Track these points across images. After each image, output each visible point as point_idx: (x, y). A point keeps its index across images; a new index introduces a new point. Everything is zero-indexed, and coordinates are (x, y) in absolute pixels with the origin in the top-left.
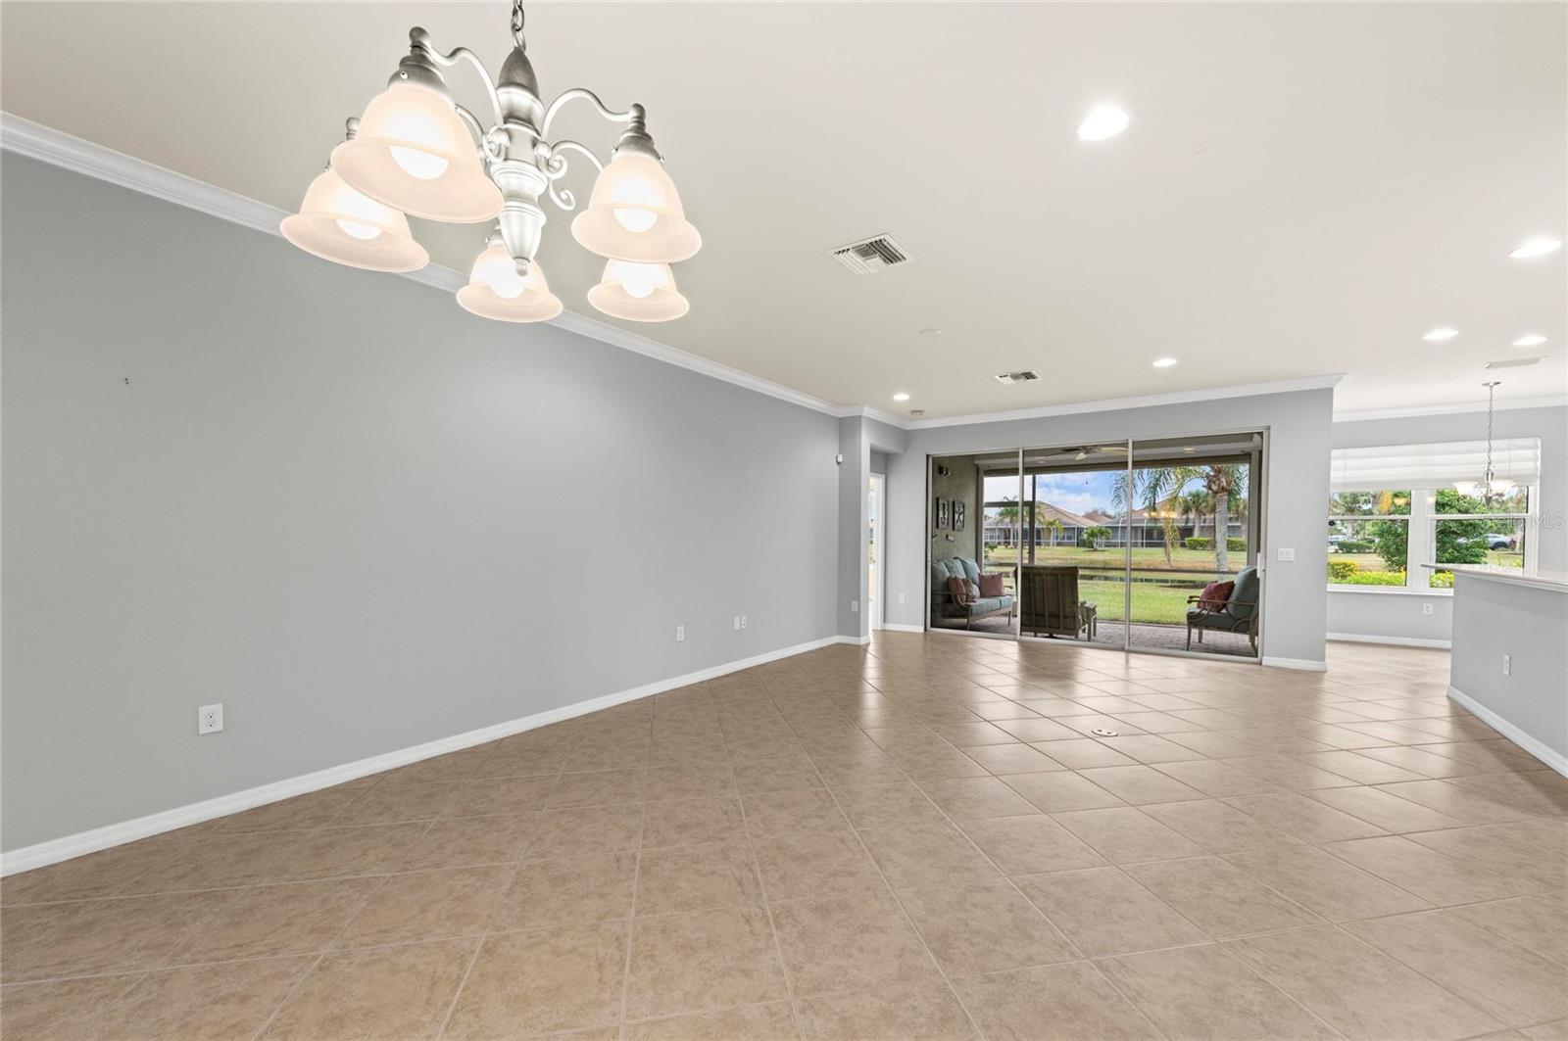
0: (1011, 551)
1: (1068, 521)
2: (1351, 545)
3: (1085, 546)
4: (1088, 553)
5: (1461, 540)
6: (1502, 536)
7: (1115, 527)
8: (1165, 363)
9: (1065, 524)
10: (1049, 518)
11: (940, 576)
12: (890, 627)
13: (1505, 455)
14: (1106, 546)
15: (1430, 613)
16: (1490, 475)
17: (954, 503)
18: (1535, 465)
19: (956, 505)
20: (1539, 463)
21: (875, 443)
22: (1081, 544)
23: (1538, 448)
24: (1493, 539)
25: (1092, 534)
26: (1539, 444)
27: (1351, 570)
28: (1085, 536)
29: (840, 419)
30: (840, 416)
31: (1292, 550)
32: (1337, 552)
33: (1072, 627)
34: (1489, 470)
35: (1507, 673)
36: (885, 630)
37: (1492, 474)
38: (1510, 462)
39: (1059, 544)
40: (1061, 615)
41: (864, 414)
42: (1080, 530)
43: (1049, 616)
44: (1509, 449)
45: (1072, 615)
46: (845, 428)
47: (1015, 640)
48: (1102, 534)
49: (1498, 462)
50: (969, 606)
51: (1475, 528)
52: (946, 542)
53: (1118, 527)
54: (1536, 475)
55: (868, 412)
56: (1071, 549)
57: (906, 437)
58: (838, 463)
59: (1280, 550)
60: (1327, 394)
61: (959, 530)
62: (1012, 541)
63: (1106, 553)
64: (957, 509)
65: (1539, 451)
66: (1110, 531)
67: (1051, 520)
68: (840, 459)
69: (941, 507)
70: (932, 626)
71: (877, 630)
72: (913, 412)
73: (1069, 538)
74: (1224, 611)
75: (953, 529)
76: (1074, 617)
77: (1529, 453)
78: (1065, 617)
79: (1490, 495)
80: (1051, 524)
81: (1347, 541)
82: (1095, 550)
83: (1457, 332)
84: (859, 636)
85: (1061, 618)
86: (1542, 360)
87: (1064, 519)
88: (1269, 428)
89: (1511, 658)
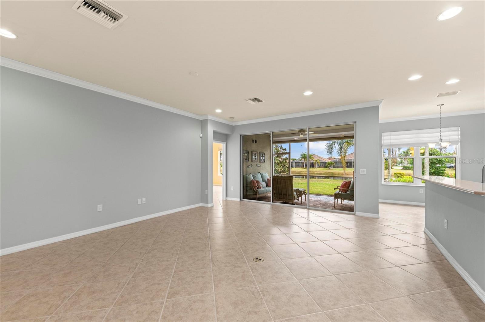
0: (304, 169)
1: (322, 160)
2: (407, 167)
3: (327, 168)
4: (328, 170)
5: (438, 165)
6: (452, 164)
7: (336, 162)
8: (308, 93)
9: (321, 161)
10: (316, 159)
11: (248, 180)
12: (229, 199)
13: (447, 133)
14: (333, 168)
15: (422, 193)
16: (441, 140)
17: (260, 153)
18: (458, 137)
19: (261, 154)
20: (460, 136)
21: (215, 129)
22: (326, 167)
23: (459, 131)
24: (448, 165)
25: (329, 164)
26: (460, 129)
27: (403, 175)
28: (327, 165)
29: (201, 120)
30: (201, 119)
31: (365, 170)
32: (402, 169)
33: (291, 199)
34: (440, 138)
35: (446, 228)
36: (227, 200)
37: (442, 140)
38: (449, 136)
39: (319, 167)
40: (287, 195)
41: (209, 118)
42: (325, 163)
43: (283, 195)
44: (449, 131)
45: (291, 194)
46: (203, 124)
47: (270, 204)
48: (332, 164)
49: (445, 136)
50: (258, 191)
51: (442, 161)
52: (257, 167)
53: (337, 162)
54: (459, 141)
55: (210, 117)
56: (323, 168)
57: (233, 128)
58: (201, 137)
59: (361, 170)
60: (376, 108)
61: (263, 163)
62: (304, 166)
63: (333, 170)
64: (261, 155)
65: (460, 132)
66: (334, 163)
67: (316, 160)
68: (201, 136)
69: (253, 154)
70: (243, 198)
71: (224, 200)
72: (230, 118)
73: (322, 165)
74: (348, 192)
75: (260, 162)
76: (292, 194)
77: (456, 133)
78: (289, 195)
79: (441, 148)
80: (316, 161)
81: (406, 166)
82: (330, 169)
83: (422, 76)
84: (208, 203)
85: (288, 196)
86: (459, 92)
87: (320, 159)
88: (356, 122)
89: (447, 221)
